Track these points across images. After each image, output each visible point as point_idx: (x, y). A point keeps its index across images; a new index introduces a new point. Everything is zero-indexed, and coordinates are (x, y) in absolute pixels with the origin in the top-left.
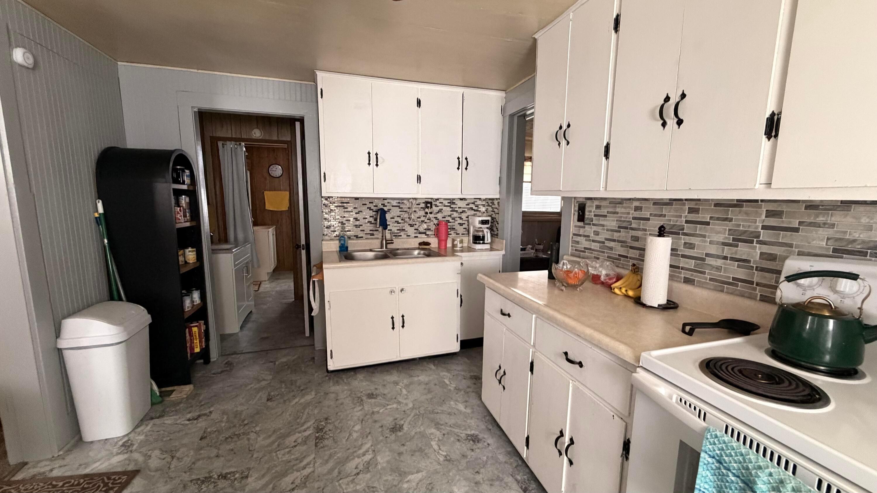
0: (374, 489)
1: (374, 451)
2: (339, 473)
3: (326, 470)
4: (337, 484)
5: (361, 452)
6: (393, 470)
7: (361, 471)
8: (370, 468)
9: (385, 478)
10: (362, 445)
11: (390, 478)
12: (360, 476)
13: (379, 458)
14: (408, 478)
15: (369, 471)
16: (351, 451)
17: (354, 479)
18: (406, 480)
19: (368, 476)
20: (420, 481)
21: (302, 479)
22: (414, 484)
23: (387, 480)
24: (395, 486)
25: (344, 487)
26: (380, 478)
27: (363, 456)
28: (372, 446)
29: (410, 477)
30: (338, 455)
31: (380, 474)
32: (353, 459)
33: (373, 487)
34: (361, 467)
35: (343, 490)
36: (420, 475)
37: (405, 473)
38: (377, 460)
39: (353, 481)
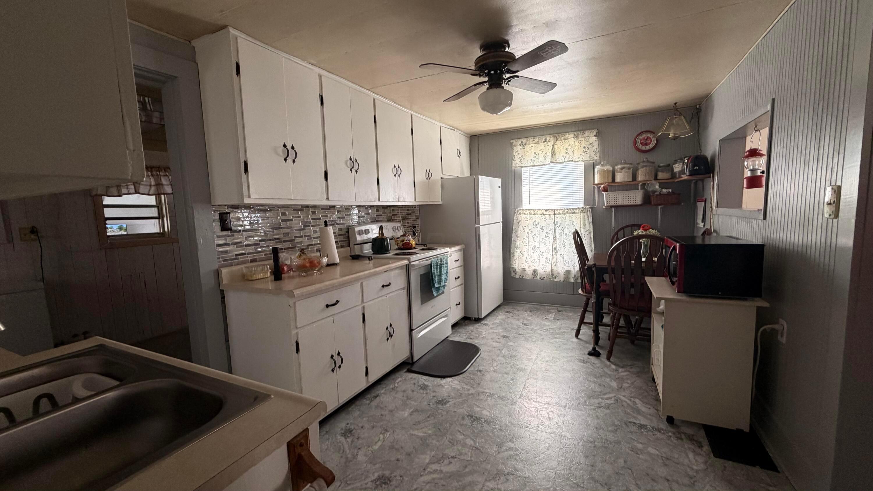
0: (450, 440)
1: (424, 469)
2: (466, 467)
3: (475, 475)
4: (473, 459)
5: (435, 476)
6: (428, 445)
7: (449, 458)
8: (441, 456)
9: (437, 443)
10: (428, 483)
11: (434, 442)
12: (453, 454)
13: (427, 461)
14: (423, 435)
15: (444, 454)
16: (442, 482)
17: (458, 455)
18: (425, 434)
19: (447, 452)
20: (418, 429)
21: (499, 480)
22: (424, 430)
23: (438, 441)
24: (436, 435)
25: (470, 454)
26: (440, 445)
27: (437, 470)
28: (421, 476)
29: (421, 434)
30: (456, 484)
31: (438, 448)
32: (447, 472)
33: (450, 442)
34: (446, 462)
35: (471, 452)
36: (416, 432)
37: (421, 439)
38: (430, 460)
39: (461, 454)
